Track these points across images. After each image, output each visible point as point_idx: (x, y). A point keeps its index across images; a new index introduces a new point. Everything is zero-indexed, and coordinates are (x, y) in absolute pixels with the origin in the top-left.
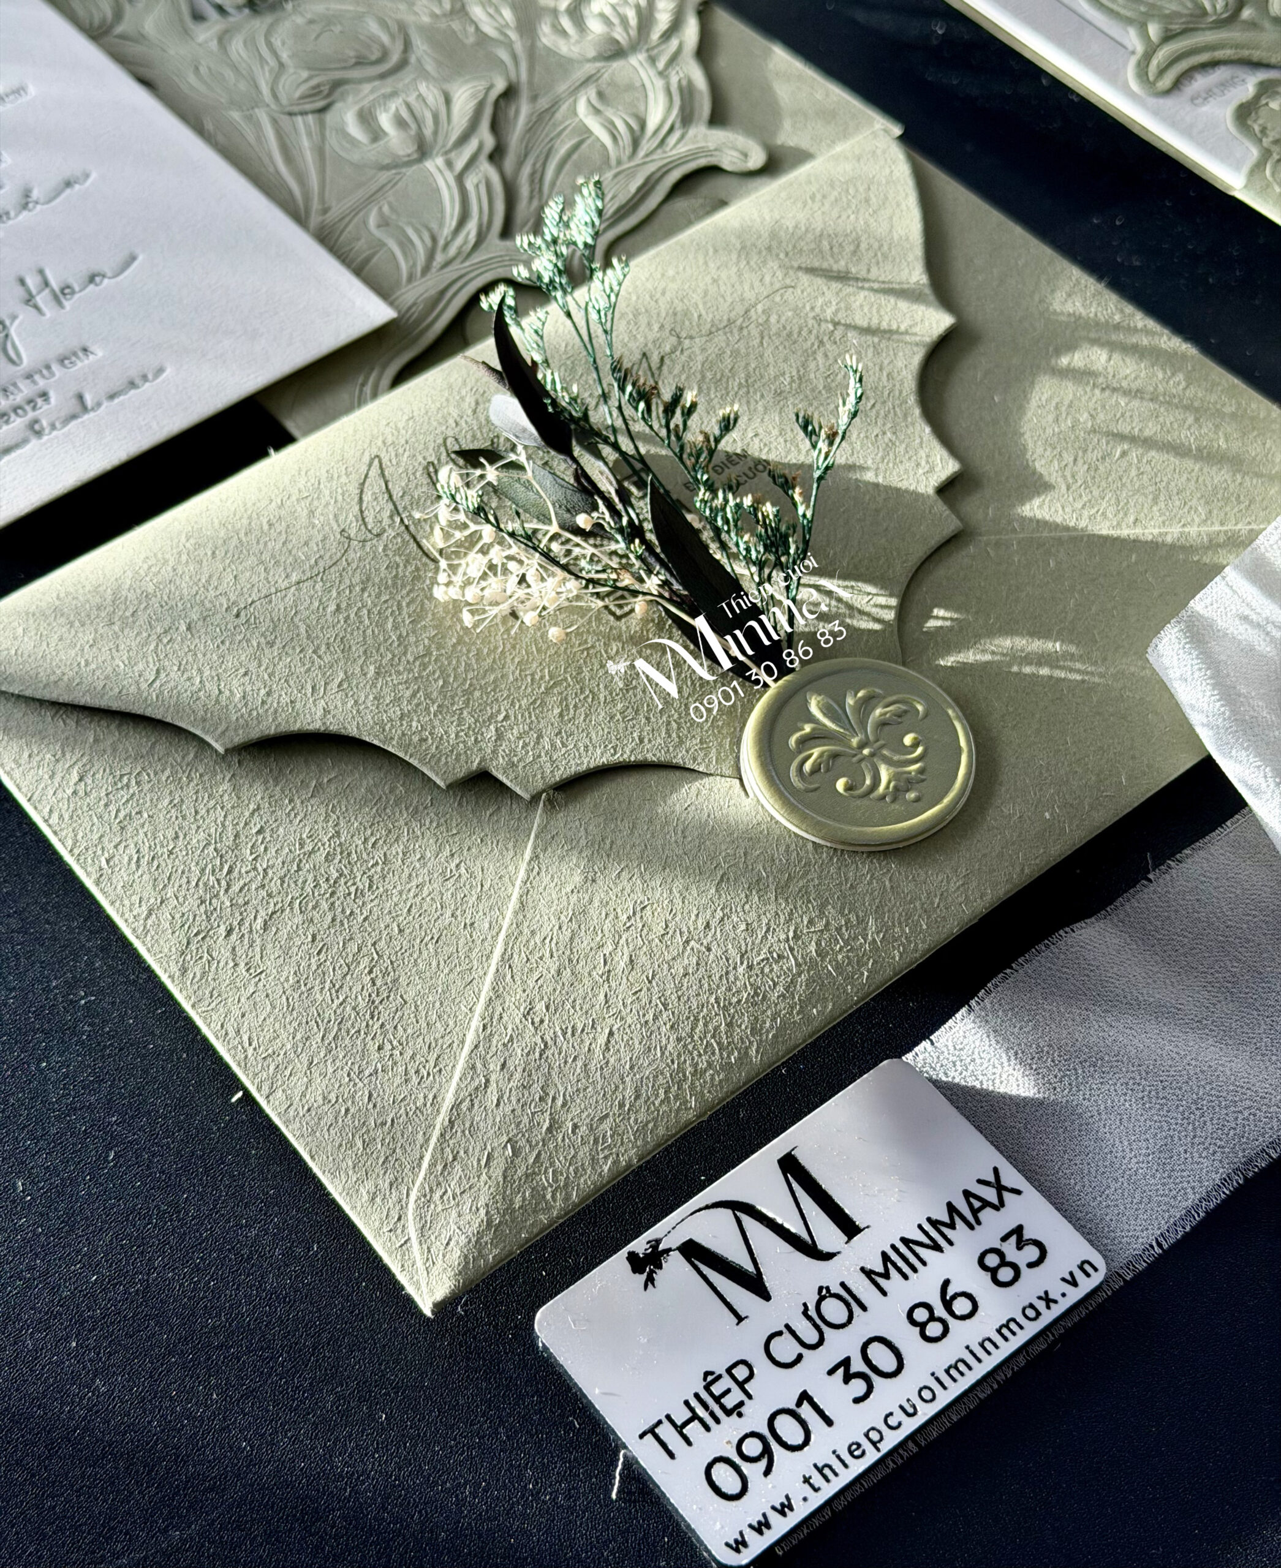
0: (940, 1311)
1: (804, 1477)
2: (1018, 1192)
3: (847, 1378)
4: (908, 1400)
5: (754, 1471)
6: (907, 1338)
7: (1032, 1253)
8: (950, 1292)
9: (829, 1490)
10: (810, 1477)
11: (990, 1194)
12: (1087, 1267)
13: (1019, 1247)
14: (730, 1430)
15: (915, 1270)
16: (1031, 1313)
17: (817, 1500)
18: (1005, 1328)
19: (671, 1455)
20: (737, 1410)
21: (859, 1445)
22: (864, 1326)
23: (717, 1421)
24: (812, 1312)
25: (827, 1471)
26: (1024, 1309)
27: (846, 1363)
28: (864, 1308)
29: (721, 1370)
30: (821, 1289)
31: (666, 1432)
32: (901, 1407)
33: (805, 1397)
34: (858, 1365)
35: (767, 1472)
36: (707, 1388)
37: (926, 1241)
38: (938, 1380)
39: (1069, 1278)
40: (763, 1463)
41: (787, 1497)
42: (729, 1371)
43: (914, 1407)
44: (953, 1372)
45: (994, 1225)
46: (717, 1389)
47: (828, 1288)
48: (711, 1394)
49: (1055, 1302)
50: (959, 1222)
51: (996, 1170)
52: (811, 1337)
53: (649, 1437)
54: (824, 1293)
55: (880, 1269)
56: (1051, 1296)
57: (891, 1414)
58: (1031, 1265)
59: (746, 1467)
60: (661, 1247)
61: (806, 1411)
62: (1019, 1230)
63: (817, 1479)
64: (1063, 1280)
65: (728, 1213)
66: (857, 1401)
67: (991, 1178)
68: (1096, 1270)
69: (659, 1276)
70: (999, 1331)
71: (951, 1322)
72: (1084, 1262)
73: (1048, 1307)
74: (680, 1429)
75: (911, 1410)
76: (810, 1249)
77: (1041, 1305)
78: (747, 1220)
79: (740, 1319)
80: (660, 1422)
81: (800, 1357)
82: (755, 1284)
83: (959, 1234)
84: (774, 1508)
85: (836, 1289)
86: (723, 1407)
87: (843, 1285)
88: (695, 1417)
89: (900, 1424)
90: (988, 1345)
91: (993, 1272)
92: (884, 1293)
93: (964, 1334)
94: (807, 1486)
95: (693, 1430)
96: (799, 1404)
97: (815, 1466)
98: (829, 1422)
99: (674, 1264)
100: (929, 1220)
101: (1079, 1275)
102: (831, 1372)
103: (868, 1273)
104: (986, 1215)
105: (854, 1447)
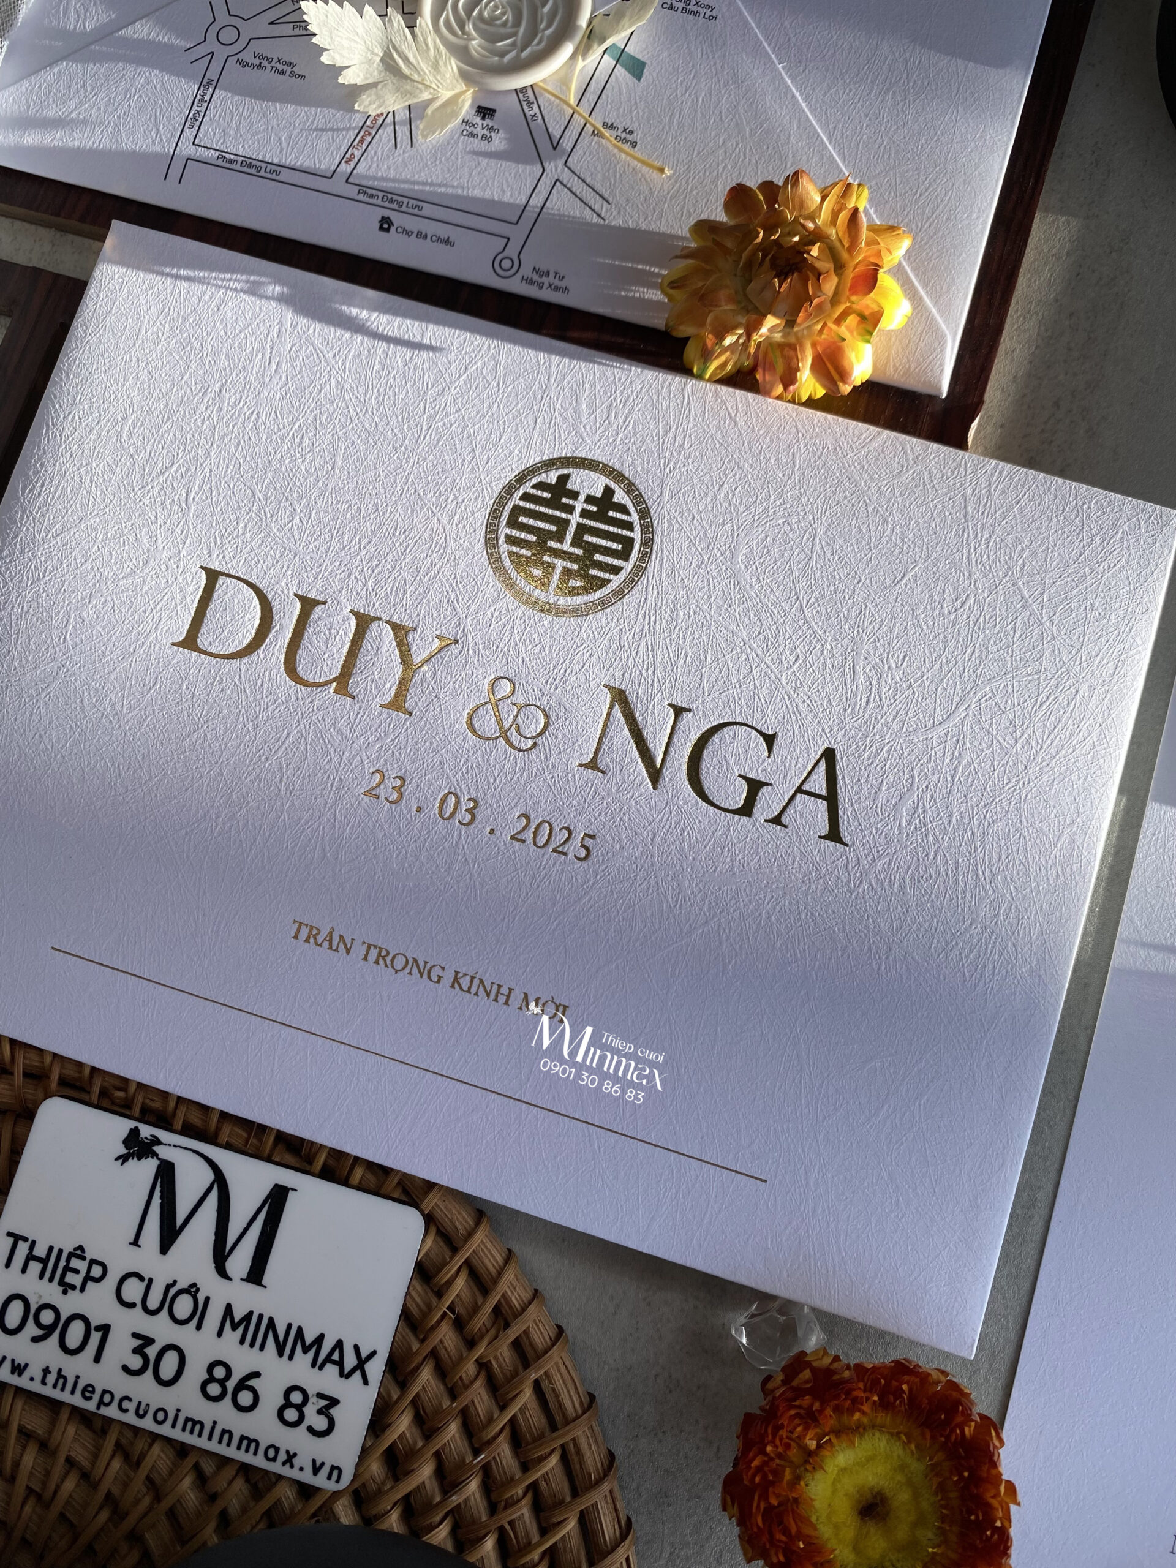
0: (231, 1385)
1: (48, 1368)
2: (366, 1382)
3: (137, 1351)
4: (148, 1405)
5: (31, 1329)
6: (195, 1372)
7: (321, 1423)
8: (252, 1383)
9: (48, 1391)
10: (50, 1372)
11: (350, 1361)
12: (335, 1473)
13: (320, 1412)
14: (50, 1292)
15: (252, 1345)
16: (271, 1453)
17: (36, 1387)
18: (249, 1442)
19: (8, 1265)
20: (67, 1287)
21: (93, 1392)
22: (184, 1336)
23: (51, 1280)
24: (173, 1291)
25: (61, 1381)
26: (272, 1446)
27: (149, 1341)
28: (199, 1327)
29: (89, 1255)
30: (194, 1285)
31: (23, 1249)
32: (140, 1403)
33: (105, 1329)
34: (152, 1352)
35: (36, 1340)
36: (71, 1255)
37: (281, 1338)
38: (176, 1417)
39: (318, 1464)
40: (40, 1332)
41: (27, 1365)
42: (93, 1262)
43: (146, 1413)
44: (189, 1425)
45: (328, 1380)
46: (75, 1263)
47: (198, 1290)
48: (68, 1260)
49: (292, 1466)
50: (312, 1352)
51: (374, 1353)
52: (153, 1302)
53: (11, 1240)
54: (192, 1290)
55: (237, 1318)
56: (295, 1461)
57: (130, 1400)
58: (310, 1429)
59: (31, 1321)
60: (156, 1148)
61: (96, 1337)
62: (334, 1402)
63: (51, 1378)
64: (314, 1461)
65: (210, 1176)
66: (125, 1368)
67: (364, 1354)
68: (338, 1481)
69: (132, 1163)
70: (243, 1438)
71: (229, 1397)
72: (338, 1468)
73: (284, 1464)
74: (30, 1257)
75: (141, 1412)
76: (220, 1256)
77: (282, 1456)
78: (214, 1195)
79: (135, 1243)
80: (25, 1239)
81: (132, 1305)
82: (169, 1235)
83: (303, 1360)
84: (13, 1361)
85: (201, 1298)
86: (63, 1275)
87: (207, 1299)
88: (44, 1261)
89: (126, 1411)
90: (226, 1437)
91: (288, 1404)
92: (220, 1334)
93: (224, 1414)
94: (41, 1374)
95: (35, 1267)
96: (97, 1329)
97: (60, 1370)
98: (97, 1359)
99: (149, 1166)
100: (300, 1329)
101: (325, 1471)
102: (135, 1335)
103: (229, 1310)
104: (332, 1370)
105: (91, 1389)
